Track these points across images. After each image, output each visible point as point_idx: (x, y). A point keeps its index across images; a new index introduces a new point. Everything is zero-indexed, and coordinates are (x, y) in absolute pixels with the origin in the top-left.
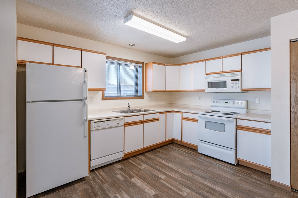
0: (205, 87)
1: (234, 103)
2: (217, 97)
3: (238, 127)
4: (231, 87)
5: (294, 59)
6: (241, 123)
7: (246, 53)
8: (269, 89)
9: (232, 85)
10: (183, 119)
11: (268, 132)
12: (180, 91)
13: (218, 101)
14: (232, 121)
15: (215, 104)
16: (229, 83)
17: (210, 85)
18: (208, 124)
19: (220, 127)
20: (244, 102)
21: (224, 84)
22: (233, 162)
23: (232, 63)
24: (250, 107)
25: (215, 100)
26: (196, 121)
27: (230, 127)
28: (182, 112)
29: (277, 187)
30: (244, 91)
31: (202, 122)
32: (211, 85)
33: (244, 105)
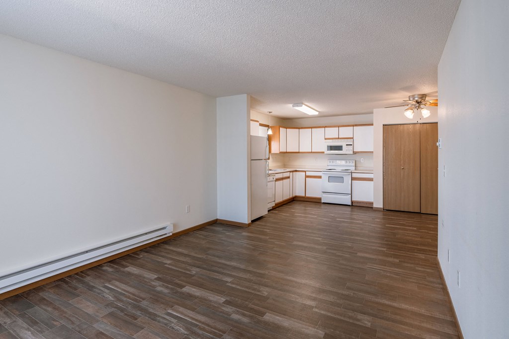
0: (325, 149)
1: (350, 162)
2: (332, 158)
3: (353, 179)
4: (346, 150)
5: (385, 135)
6: (354, 175)
7: (356, 125)
8: (373, 152)
9: (347, 149)
10: (307, 177)
11: (371, 180)
12: (299, 152)
13: (334, 161)
14: (349, 174)
15: (331, 164)
16: (344, 147)
17: (329, 148)
18: (331, 179)
19: (340, 179)
20: (354, 161)
21: (339, 148)
22: (350, 204)
23: (346, 132)
24: (358, 165)
25: (331, 161)
26: (320, 177)
27: (348, 179)
28: (305, 172)
29: (377, 210)
30: (355, 153)
31: (325, 178)
32: (332, 148)
33: (354, 164)
